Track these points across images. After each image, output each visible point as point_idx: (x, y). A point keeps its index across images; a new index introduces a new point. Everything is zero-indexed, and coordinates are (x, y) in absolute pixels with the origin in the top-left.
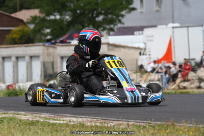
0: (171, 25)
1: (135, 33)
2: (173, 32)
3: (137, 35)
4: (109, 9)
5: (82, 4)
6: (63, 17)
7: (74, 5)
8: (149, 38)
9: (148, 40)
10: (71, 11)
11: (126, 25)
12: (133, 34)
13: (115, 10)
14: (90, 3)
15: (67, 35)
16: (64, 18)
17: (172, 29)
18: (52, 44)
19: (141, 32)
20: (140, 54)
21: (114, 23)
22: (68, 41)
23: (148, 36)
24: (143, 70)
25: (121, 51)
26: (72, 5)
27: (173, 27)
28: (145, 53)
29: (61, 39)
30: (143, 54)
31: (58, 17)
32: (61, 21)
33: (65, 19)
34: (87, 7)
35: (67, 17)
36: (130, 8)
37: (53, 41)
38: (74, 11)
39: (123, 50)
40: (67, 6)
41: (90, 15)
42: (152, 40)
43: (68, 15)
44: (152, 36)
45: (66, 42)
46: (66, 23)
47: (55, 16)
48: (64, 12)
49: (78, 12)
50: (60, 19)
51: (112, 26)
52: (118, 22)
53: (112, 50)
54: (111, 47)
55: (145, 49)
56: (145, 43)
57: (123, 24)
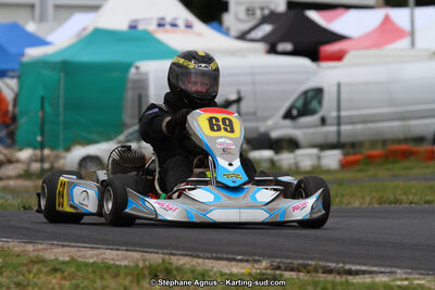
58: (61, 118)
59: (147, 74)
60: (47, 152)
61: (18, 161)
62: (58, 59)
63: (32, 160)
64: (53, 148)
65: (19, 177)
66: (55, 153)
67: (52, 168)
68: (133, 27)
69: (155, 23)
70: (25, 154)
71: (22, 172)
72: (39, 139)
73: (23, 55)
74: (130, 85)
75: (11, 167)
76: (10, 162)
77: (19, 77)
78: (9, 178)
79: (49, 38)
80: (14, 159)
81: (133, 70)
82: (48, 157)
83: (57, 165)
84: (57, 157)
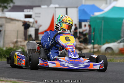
0: (52, 6)
1: (25, 10)
2: (55, 11)
3: (26, 12)
8: (37, 15)
9: (36, 17)
11: (16, 4)
12: (23, 11)
17: (54, 9)
19: (29, 10)
24: (31, 38)
27: (56, 8)
28: (33, 26)
30: (32, 27)
39: (17, 22)
42: (39, 17)
44: (40, 14)
51: (6, 4)
52: (10, 1)
53: (9, 23)
54: (8, 20)
55: (33, 23)
56: (34, 19)
57: (14, 3)
60: (96, 46)
61: (88, 48)
62: (102, 16)
63: (91, 48)
64: (99, 44)
70: (90, 46)
72: (93, 41)
74: (123, 25)
75: (85, 50)
76: (85, 48)
77: (90, 22)
79: (102, 8)
83: (100, 50)
84: (100, 47)
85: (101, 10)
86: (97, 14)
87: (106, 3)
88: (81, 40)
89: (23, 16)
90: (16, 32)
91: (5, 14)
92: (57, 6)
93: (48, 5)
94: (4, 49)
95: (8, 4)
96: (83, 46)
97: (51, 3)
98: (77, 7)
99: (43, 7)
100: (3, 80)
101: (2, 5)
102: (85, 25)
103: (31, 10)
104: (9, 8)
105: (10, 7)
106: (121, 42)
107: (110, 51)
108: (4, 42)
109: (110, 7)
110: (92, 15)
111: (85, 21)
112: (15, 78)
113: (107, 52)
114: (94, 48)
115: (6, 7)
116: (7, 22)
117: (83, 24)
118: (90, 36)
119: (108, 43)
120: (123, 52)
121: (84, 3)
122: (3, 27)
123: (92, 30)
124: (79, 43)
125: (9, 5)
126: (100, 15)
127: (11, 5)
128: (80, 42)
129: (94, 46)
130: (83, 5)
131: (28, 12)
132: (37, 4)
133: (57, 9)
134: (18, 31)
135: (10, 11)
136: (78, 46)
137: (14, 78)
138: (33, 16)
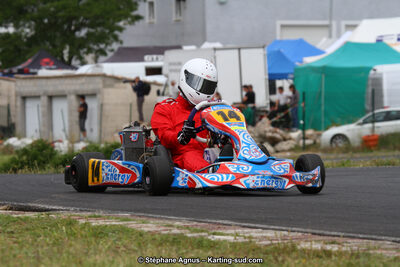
0: (207, 45)
1: (146, 57)
2: (215, 57)
3: (148, 61)
4: (97, 17)
5: (52, 9)
6: (20, 30)
7: (39, 10)
8: (173, 67)
9: (171, 71)
10: (35, 21)
11: (125, 45)
12: (141, 60)
13: (108, 19)
14: (64, 8)
15: (30, 61)
16: (23, 31)
17: (212, 52)
18: (4, 74)
19: (155, 57)
20: (158, 93)
21: (107, 41)
22: (32, 70)
23: (171, 64)
25: (125, 88)
26: (36, 10)
27: (215, 49)
28: (166, 93)
29: (20, 67)
30: (163, 95)
31: (11, 30)
32: (17, 36)
33: (23, 34)
34: (61, 14)
35: (28, 30)
36: (132, 17)
37: (6, 71)
38: (38, 20)
40: (26, 11)
41: (66, 27)
43: (29, 27)
45: (28, 73)
46: (25, 40)
47: (6, 27)
48: (21, 23)
49: (46, 21)
50: (15, 33)
51: (102, 46)
52: (112, 39)
53: (111, 86)
54: (109, 82)
55: (166, 85)
56: (167, 76)
57: (121, 42)
58: (323, 108)
59: (381, 74)
60: (309, 132)
61: (290, 139)
62: (321, 64)
63: (299, 138)
64: (315, 129)
65: (291, 150)
66: (318, 132)
67: (315, 143)
68: (379, 41)
69: (396, 38)
70: (296, 134)
71: (293, 146)
72: (302, 122)
73: (301, 62)
74: (370, 82)
75: (285, 143)
76: (285, 140)
77: (293, 79)
78: (283, 151)
79: (319, 46)
80: (287, 137)
81: (372, 72)
82: (312, 135)
83: (318, 141)
84: (319, 135)
85: (320, 52)
86: (309, 60)
87: (330, 36)
88: (275, 119)
89: (143, 71)
90: (129, 108)
91: (101, 67)
92: (218, 45)
93: (199, 45)
94: (102, 146)
95: (107, 44)
96: (279, 133)
97: (204, 40)
98: (263, 47)
99: (185, 48)
100: (99, 216)
101: (95, 47)
102: (281, 89)
103: (160, 57)
104: (110, 54)
105: (112, 50)
106: (365, 122)
107: (341, 144)
108: (101, 131)
109: (338, 44)
110: (297, 64)
111: (283, 76)
112: (127, 211)
113: (334, 145)
114: (304, 138)
115: (103, 52)
116: (105, 86)
117: (279, 83)
118: (296, 110)
119: (337, 125)
120: (371, 143)
121: (278, 38)
122: (99, 96)
123: (301, 98)
124: (271, 128)
125: (109, 48)
126: (316, 62)
127: (115, 46)
128: (274, 124)
129: (304, 133)
130: (277, 42)
131: (153, 60)
132: (174, 43)
133: (218, 52)
134: (131, 105)
135: (112, 60)
136: (269, 134)
137: (123, 211)
138: (164, 71)
